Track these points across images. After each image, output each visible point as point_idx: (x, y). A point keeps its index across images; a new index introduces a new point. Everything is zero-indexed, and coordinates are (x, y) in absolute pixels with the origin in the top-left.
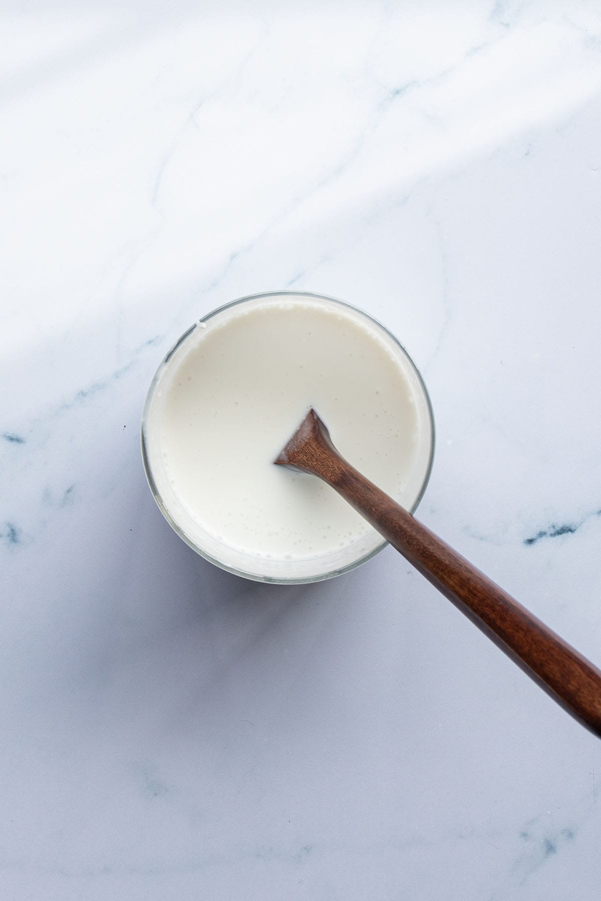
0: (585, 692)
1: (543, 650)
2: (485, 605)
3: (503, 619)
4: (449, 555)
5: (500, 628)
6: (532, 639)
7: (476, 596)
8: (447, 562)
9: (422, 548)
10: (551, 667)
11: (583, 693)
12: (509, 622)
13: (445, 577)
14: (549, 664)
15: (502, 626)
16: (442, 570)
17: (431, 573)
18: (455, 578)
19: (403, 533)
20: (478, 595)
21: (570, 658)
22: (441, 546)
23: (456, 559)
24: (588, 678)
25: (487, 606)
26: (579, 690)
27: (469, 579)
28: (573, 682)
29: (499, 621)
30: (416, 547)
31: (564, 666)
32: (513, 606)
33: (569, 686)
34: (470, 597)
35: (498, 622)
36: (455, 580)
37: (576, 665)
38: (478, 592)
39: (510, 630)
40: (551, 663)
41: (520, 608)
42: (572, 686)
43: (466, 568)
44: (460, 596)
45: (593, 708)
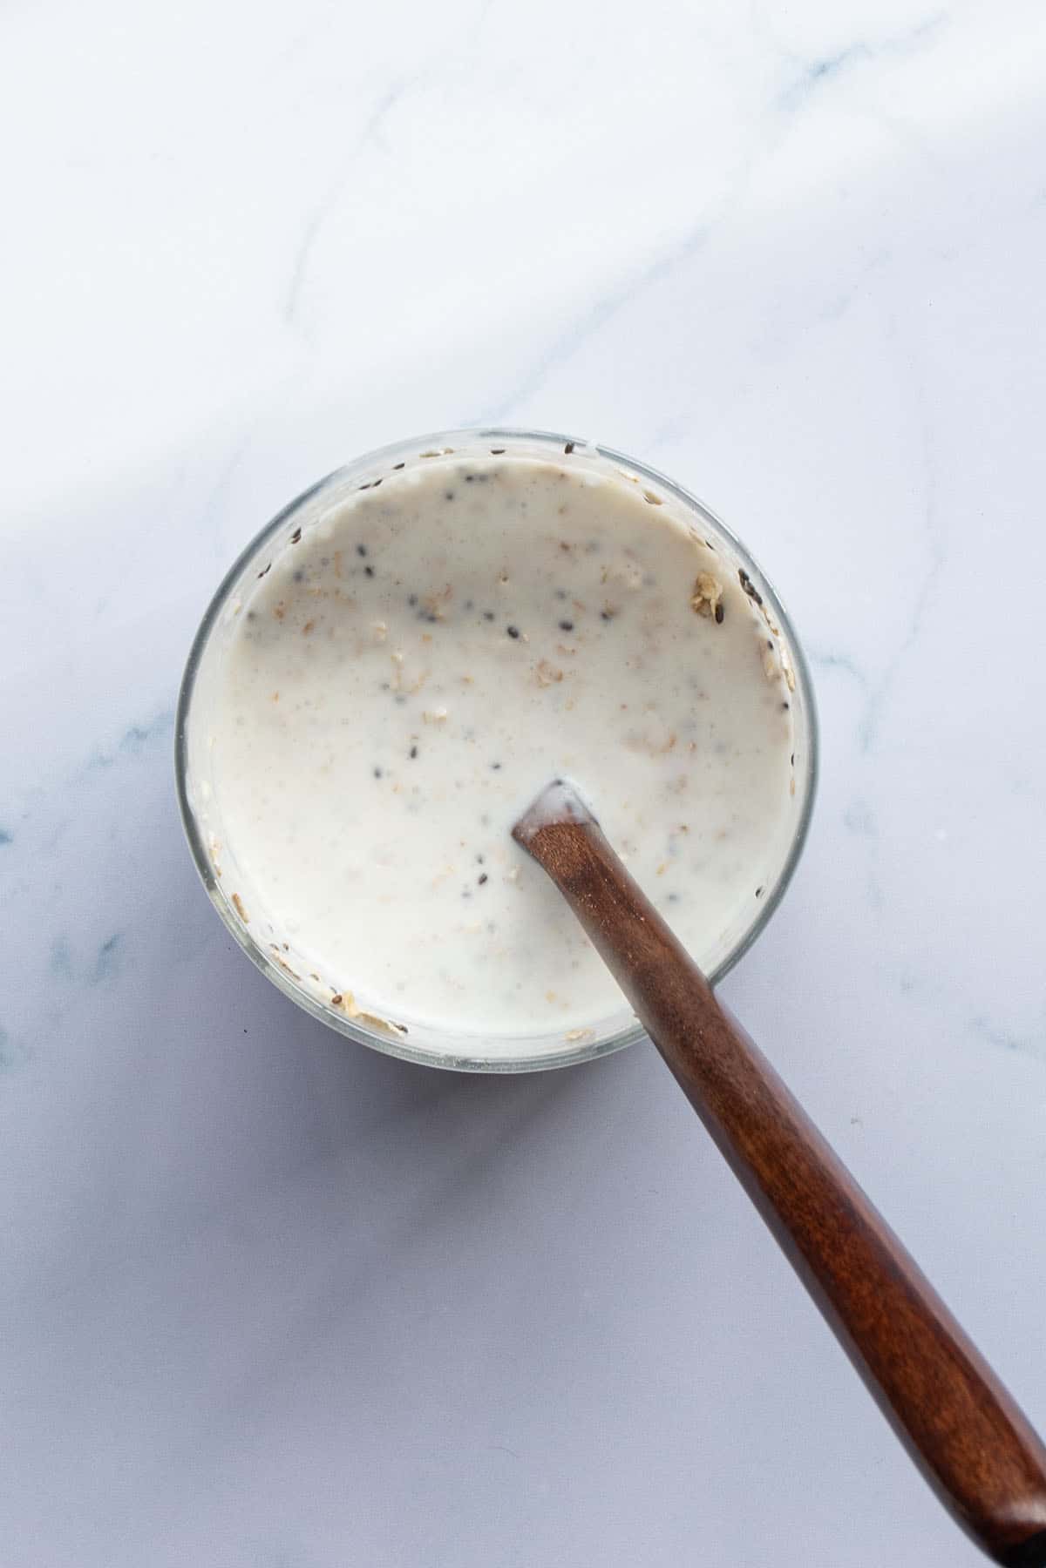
0: (964, 1440)
1: (901, 1333)
2: (806, 1209)
3: (837, 1249)
4: (761, 1086)
5: (826, 1265)
6: (885, 1305)
7: (794, 1186)
8: (750, 1102)
9: (708, 1059)
10: (909, 1371)
11: (960, 1441)
12: (847, 1258)
13: (741, 1133)
14: (905, 1362)
15: (831, 1262)
16: (739, 1117)
17: (715, 1118)
18: (759, 1138)
19: (677, 1020)
20: (799, 1185)
21: (952, 1358)
22: (749, 1062)
23: (771, 1099)
24: (978, 1411)
25: (810, 1214)
26: (955, 1432)
27: (788, 1147)
28: (944, 1414)
29: (828, 1250)
30: (696, 1054)
31: (936, 1375)
32: (864, 1224)
33: (937, 1420)
34: (781, 1187)
35: (826, 1253)
36: (759, 1143)
37: (960, 1379)
38: (799, 1176)
39: (845, 1274)
40: (910, 1362)
41: (876, 1229)
42: (941, 1423)
43: (788, 1121)
44: (760, 1177)
45: (974, 1481)
